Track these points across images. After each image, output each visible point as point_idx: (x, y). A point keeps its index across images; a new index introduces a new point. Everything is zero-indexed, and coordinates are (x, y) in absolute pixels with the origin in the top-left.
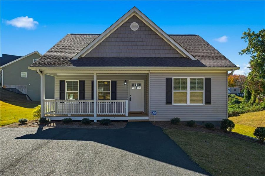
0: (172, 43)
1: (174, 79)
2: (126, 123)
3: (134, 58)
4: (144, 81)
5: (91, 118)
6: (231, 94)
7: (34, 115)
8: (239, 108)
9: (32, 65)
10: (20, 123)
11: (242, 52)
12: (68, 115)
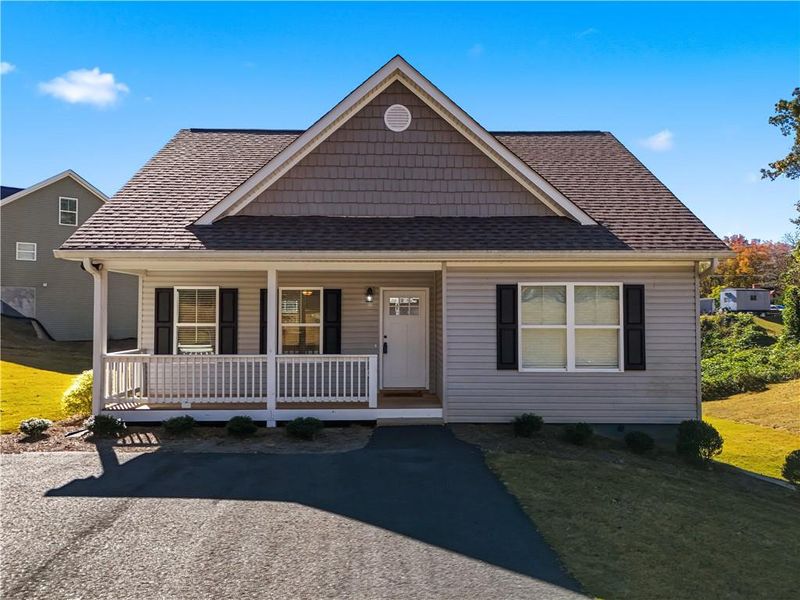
0: (518, 172)
1: (523, 287)
2: (369, 432)
3: (396, 221)
4: (428, 289)
5: (256, 415)
6: (737, 312)
7: (70, 406)
8: (765, 362)
9: (65, 245)
10: (23, 435)
11: (773, 171)
12: (183, 406)
